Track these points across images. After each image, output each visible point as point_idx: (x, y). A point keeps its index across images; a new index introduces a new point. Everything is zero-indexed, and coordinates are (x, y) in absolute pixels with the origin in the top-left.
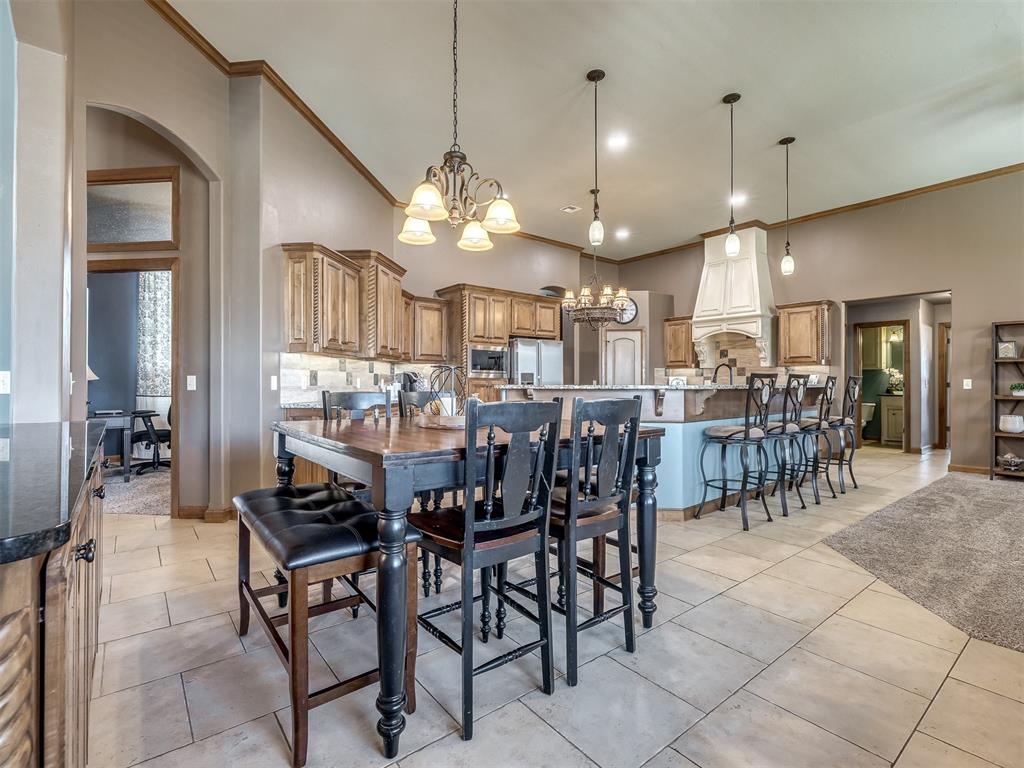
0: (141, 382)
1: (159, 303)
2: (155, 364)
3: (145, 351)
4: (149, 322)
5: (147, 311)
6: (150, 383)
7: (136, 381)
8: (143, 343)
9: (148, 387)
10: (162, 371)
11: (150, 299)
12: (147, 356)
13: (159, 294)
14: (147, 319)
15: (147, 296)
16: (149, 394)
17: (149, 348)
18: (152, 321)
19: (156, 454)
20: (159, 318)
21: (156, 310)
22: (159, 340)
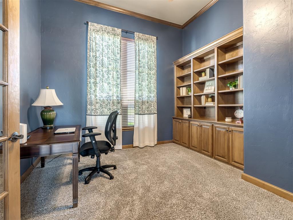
0: (89, 107)
1: (98, 59)
2: (96, 96)
3: (91, 88)
4: (93, 70)
5: (92, 64)
6: (93, 107)
7: (86, 106)
8: (90, 83)
9: (92, 110)
10: (100, 100)
11: (93, 56)
12: (92, 91)
13: (98, 53)
14: (92, 68)
15: (91, 54)
16: (93, 114)
17: (93, 86)
18: (94, 70)
19: (98, 161)
20: (98, 68)
21: (96, 63)
22: (98, 81)
